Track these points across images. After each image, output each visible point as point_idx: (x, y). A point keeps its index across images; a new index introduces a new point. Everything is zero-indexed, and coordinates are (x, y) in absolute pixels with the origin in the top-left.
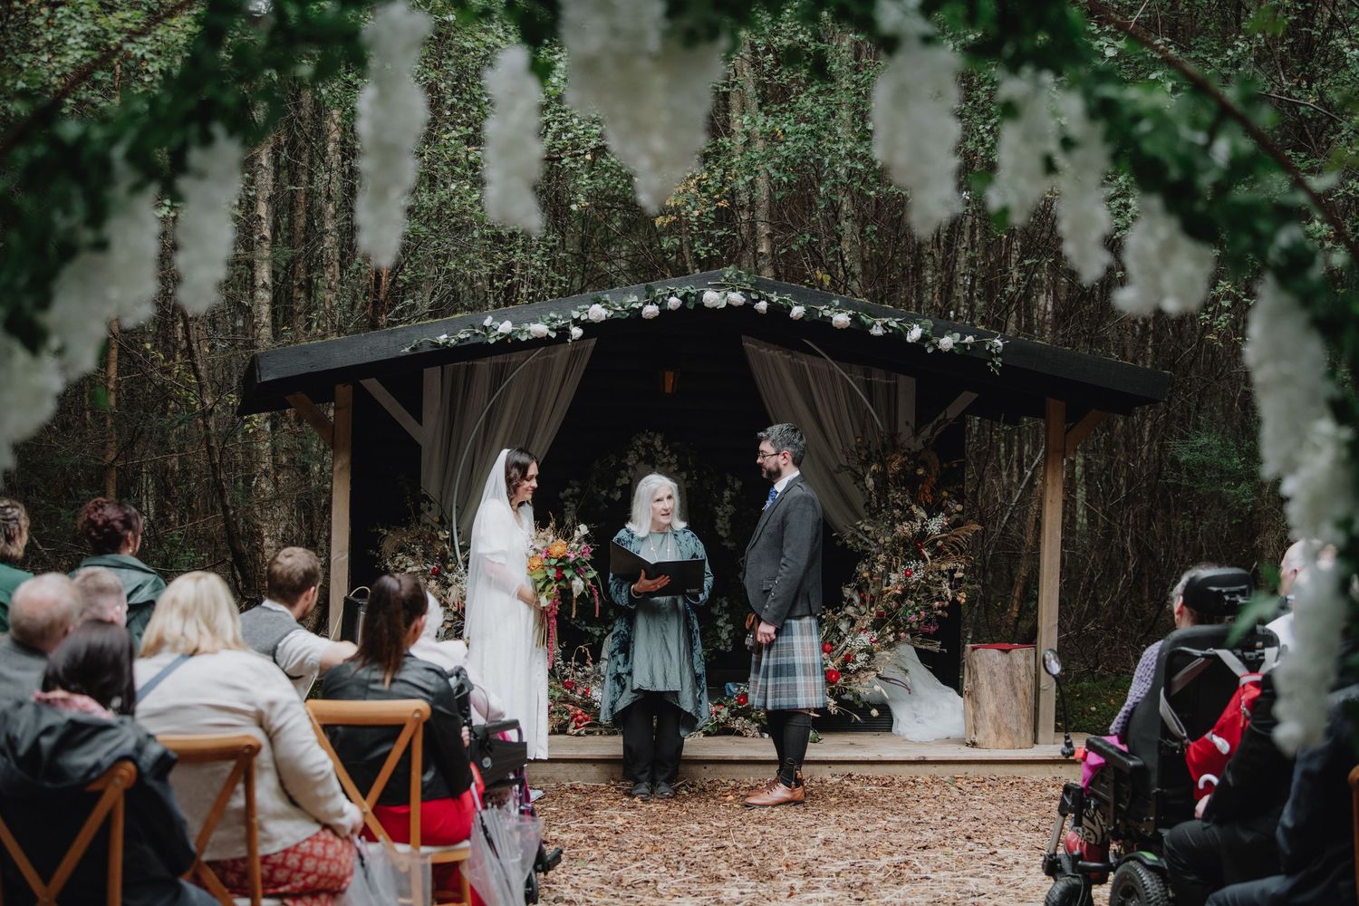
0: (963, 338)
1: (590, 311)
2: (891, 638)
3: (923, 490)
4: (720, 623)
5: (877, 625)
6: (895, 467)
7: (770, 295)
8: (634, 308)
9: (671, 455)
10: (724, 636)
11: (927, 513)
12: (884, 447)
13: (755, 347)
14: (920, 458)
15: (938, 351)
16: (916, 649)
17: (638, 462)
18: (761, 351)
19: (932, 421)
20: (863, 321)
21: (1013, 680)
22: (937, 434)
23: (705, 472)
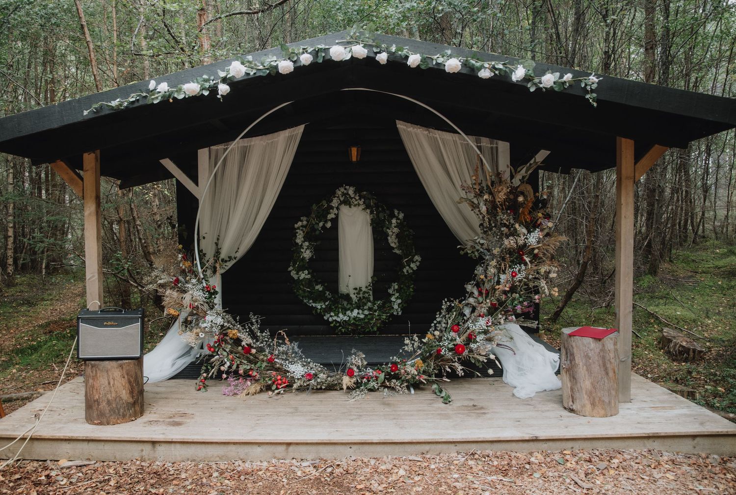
0: (561, 77)
2: (502, 321)
3: (523, 212)
4: (393, 299)
5: (492, 311)
6: (501, 196)
7: (390, 47)
8: (272, 66)
9: (360, 199)
10: (396, 307)
11: (527, 229)
12: (493, 183)
13: (405, 127)
14: (518, 190)
15: (539, 90)
16: (520, 326)
17: (340, 204)
18: (409, 129)
19: (526, 164)
20: (473, 65)
21: (605, 362)
22: (530, 172)
23: (380, 209)
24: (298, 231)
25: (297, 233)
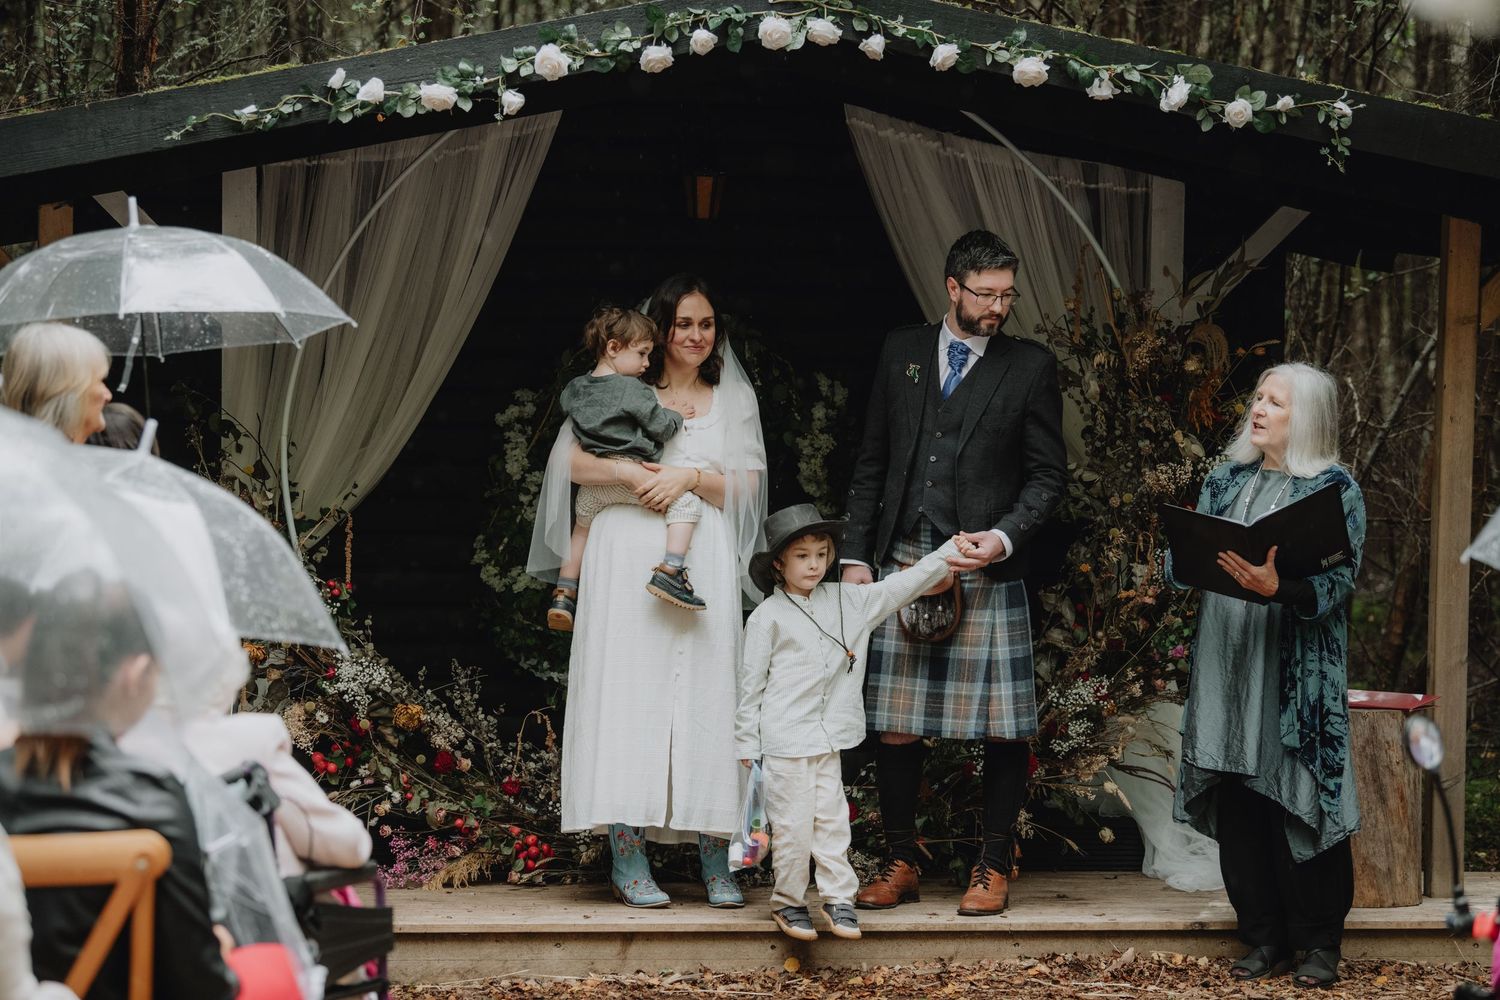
0: (1272, 100)
1: (538, 58)
2: (1136, 690)
3: (1197, 401)
5: (1109, 664)
6: (1142, 356)
7: (891, 23)
8: (624, 53)
11: (1205, 447)
12: (1121, 319)
13: (870, 126)
14: (1190, 339)
15: (1222, 128)
18: (880, 133)
19: (1215, 267)
20: (1074, 71)
21: (1377, 771)
22: (1225, 290)
23: (776, 373)
24: (511, 434)
25: (508, 441)
